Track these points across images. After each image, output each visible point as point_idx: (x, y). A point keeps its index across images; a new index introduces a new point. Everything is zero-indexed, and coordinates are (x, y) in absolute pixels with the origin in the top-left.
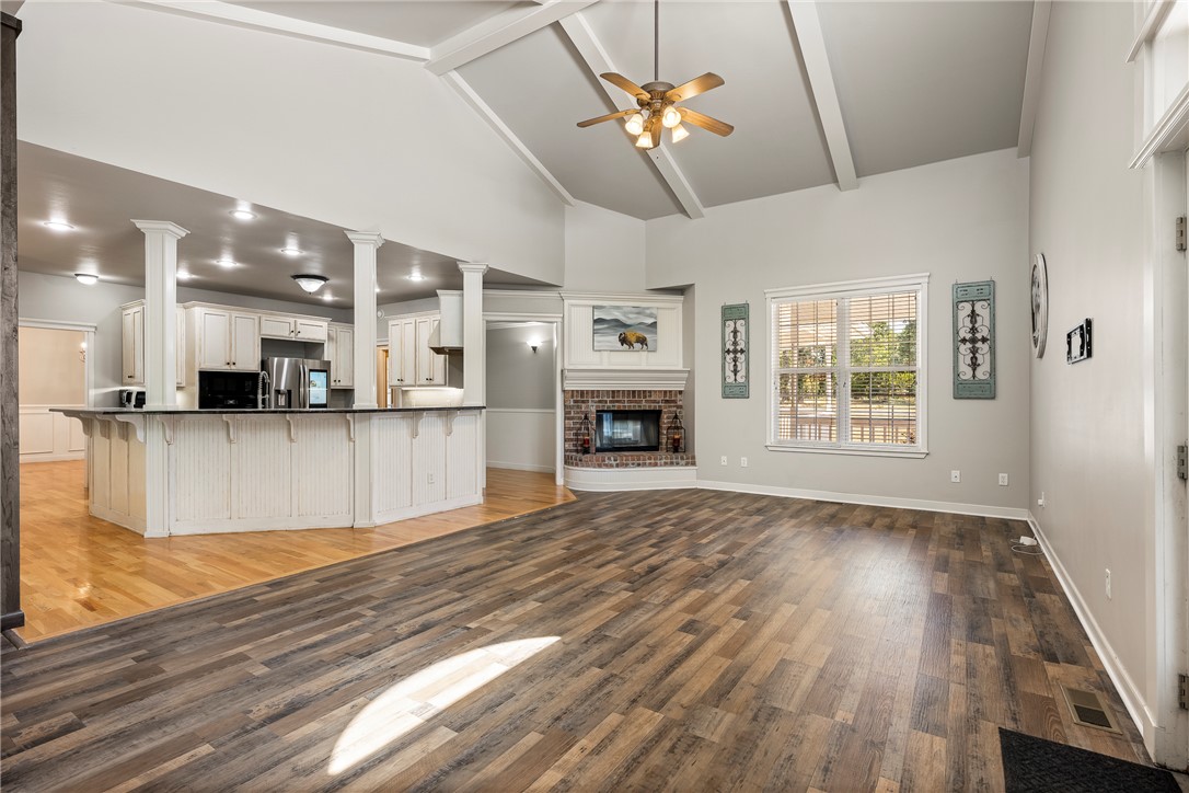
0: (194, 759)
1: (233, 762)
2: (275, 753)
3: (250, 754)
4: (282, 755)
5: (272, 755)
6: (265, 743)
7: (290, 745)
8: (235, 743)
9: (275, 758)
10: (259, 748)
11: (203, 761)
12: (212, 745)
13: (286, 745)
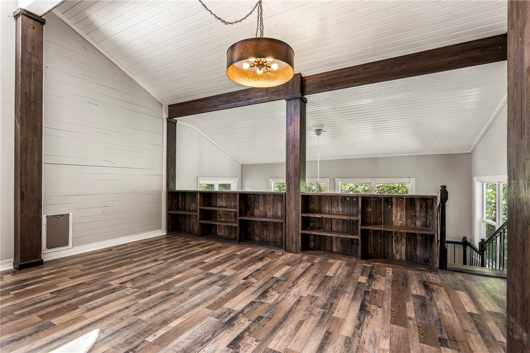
0: (154, 335)
1: (133, 334)
2: (113, 339)
3: (126, 338)
4: (110, 338)
5: (115, 338)
6: (120, 344)
7: (105, 343)
8: (136, 343)
9: (113, 337)
10: (122, 341)
11: (148, 334)
12: (148, 342)
13: (107, 343)
